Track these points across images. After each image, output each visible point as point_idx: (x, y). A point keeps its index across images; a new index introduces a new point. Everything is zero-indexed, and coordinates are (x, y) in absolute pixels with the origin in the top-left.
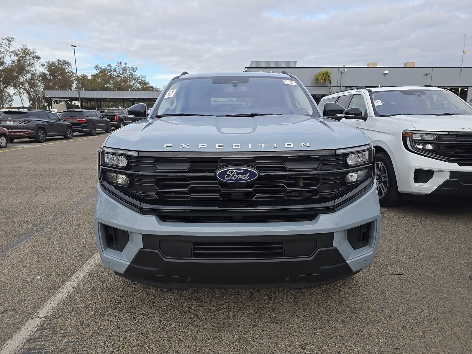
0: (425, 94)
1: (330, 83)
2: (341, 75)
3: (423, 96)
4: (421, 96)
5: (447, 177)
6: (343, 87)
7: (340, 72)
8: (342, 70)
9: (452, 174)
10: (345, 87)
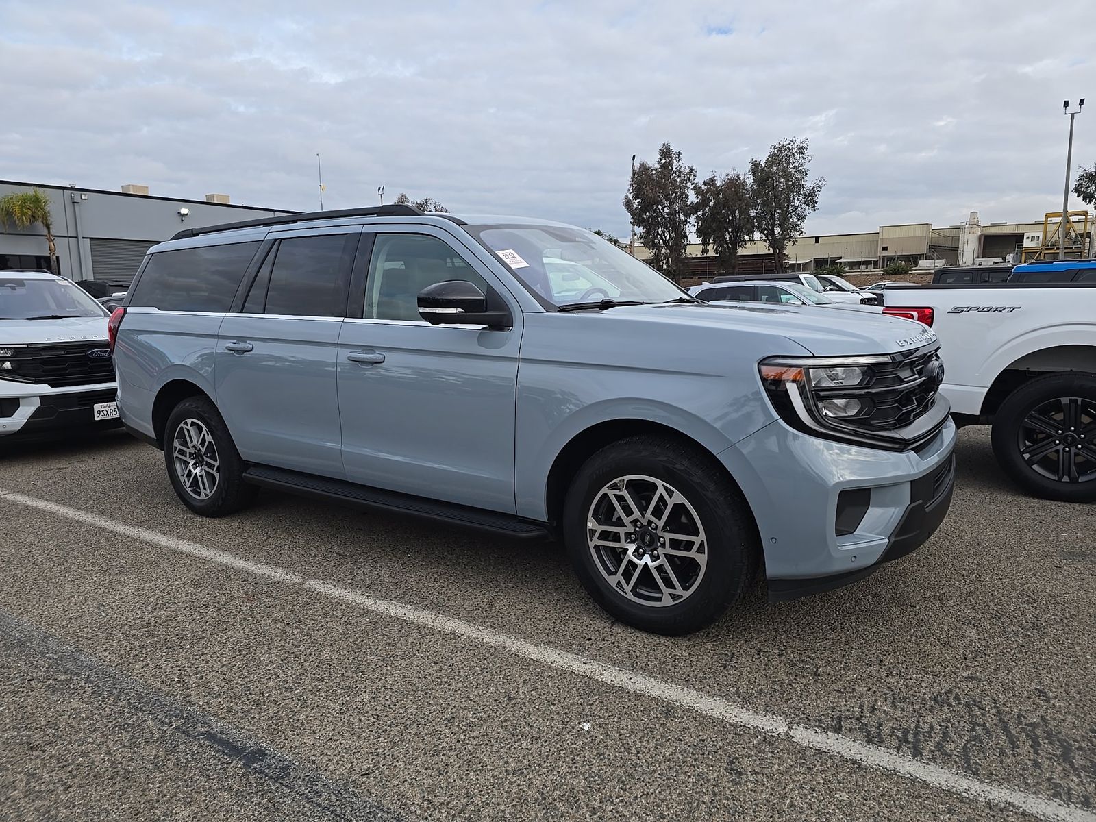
0: (25, 286)
1: (48, 227)
2: (74, 208)
3: (20, 291)
4: (16, 290)
5: (37, 403)
6: (83, 238)
7: (68, 201)
8: (76, 195)
9: (43, 398)
10: (90, 238)
